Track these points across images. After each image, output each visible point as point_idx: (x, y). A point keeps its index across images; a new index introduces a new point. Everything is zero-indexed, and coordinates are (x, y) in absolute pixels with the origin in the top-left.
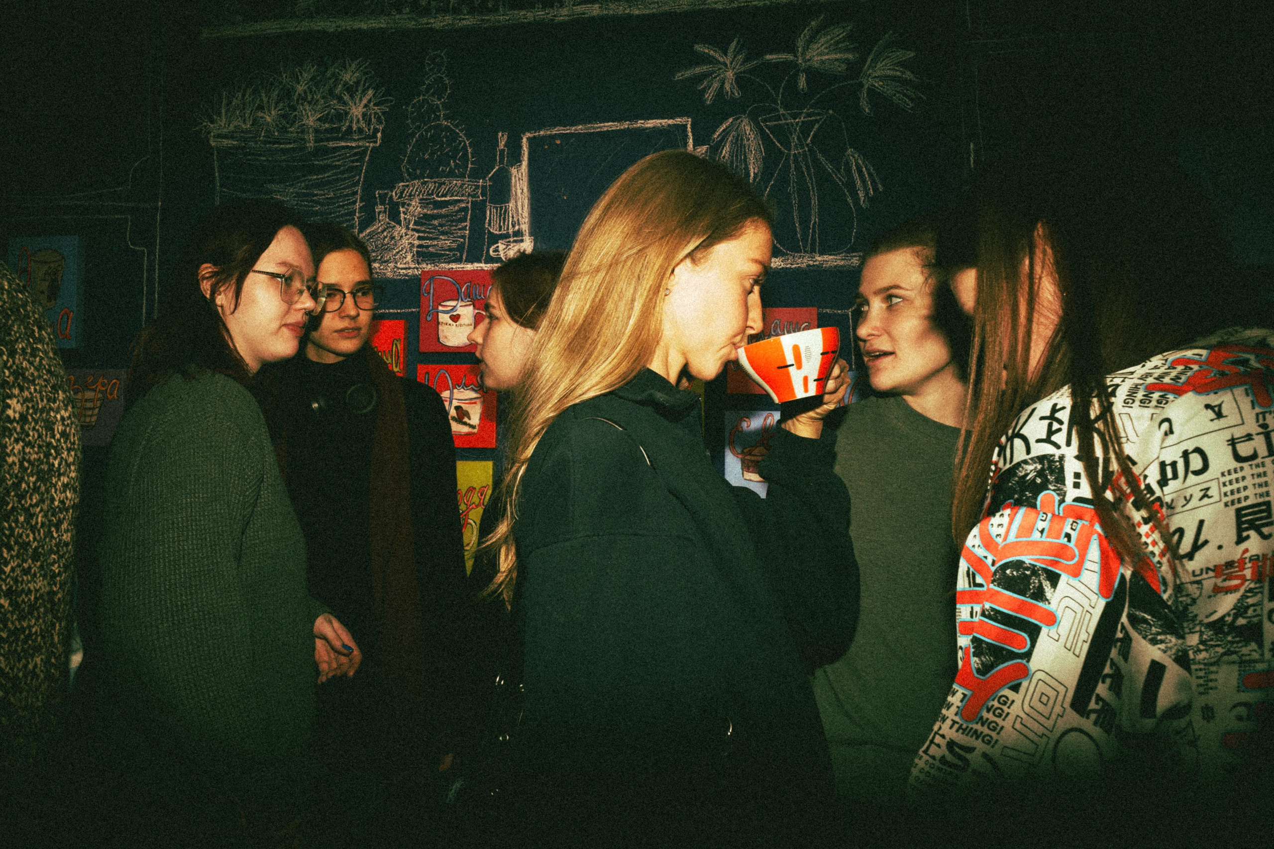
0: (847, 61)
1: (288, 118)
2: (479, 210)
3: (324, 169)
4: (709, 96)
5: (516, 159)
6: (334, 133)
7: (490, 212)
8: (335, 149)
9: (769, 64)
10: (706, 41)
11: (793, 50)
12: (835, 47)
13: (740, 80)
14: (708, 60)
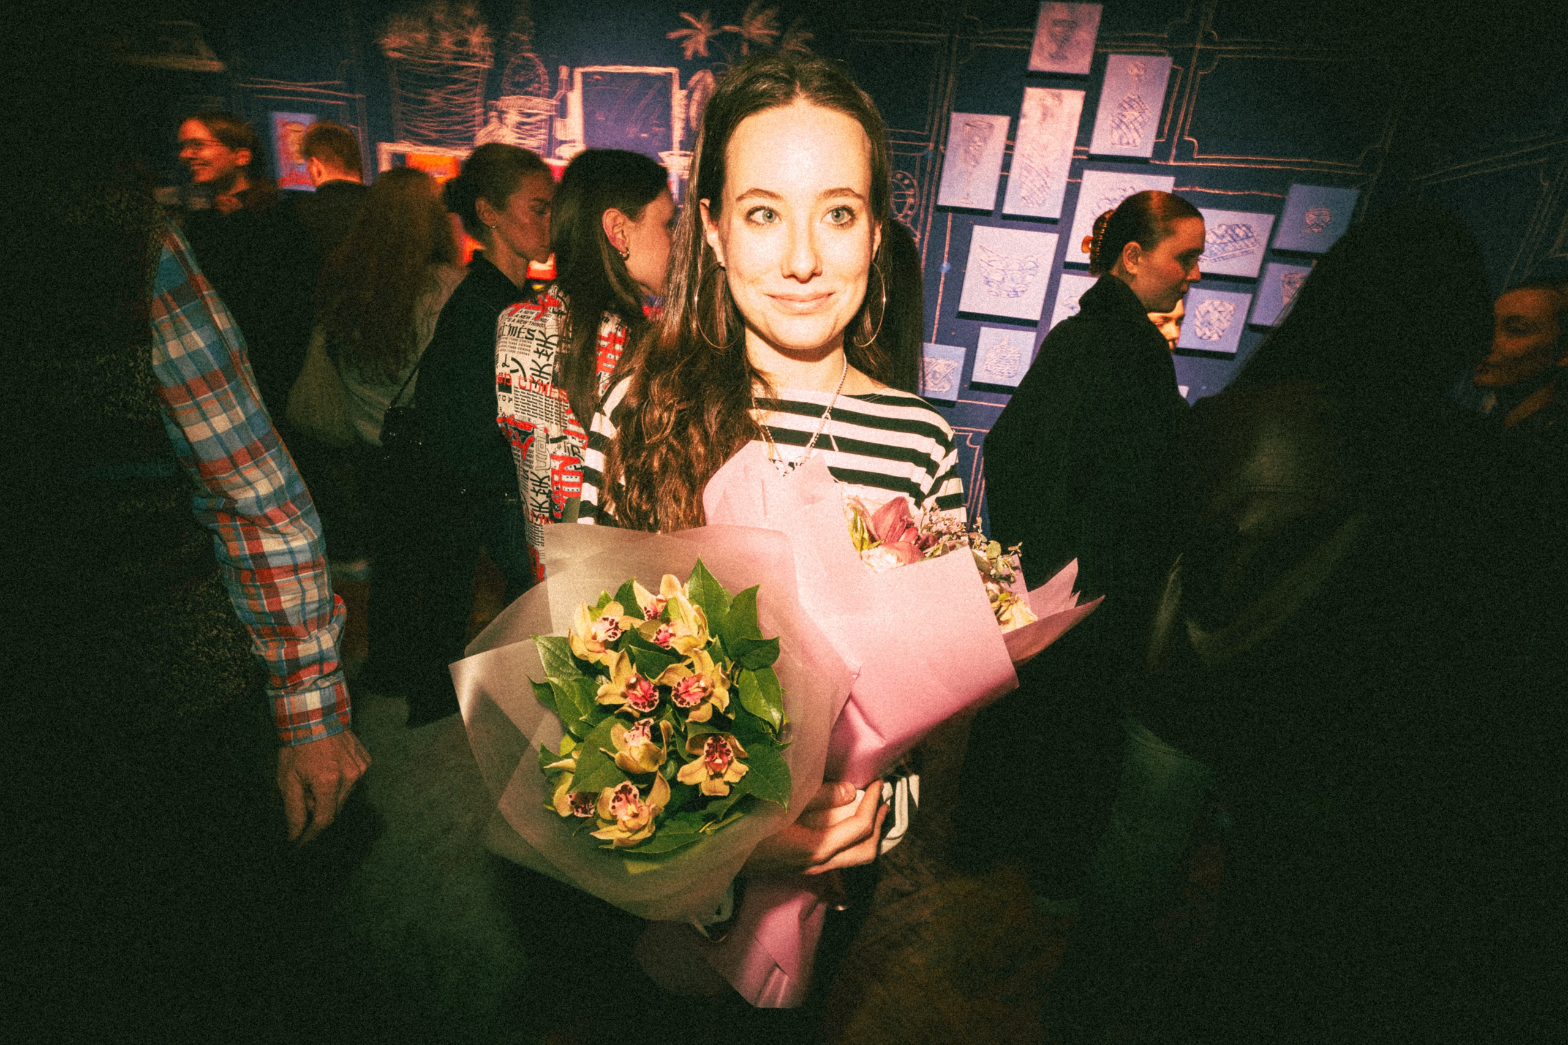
0: (773, 37)
1: (434, 41)
2: (550, 121)
3: (455, 81)
4: (689, 53)
5: (571, 86)
6: (459, 56)
7: (558, 124)
8: (463, 67)
9: (725, 33)
10: (688, 10)
11: (740, 25)
12: (767, 26)
13: (709, 44)
14: (688, 25)
